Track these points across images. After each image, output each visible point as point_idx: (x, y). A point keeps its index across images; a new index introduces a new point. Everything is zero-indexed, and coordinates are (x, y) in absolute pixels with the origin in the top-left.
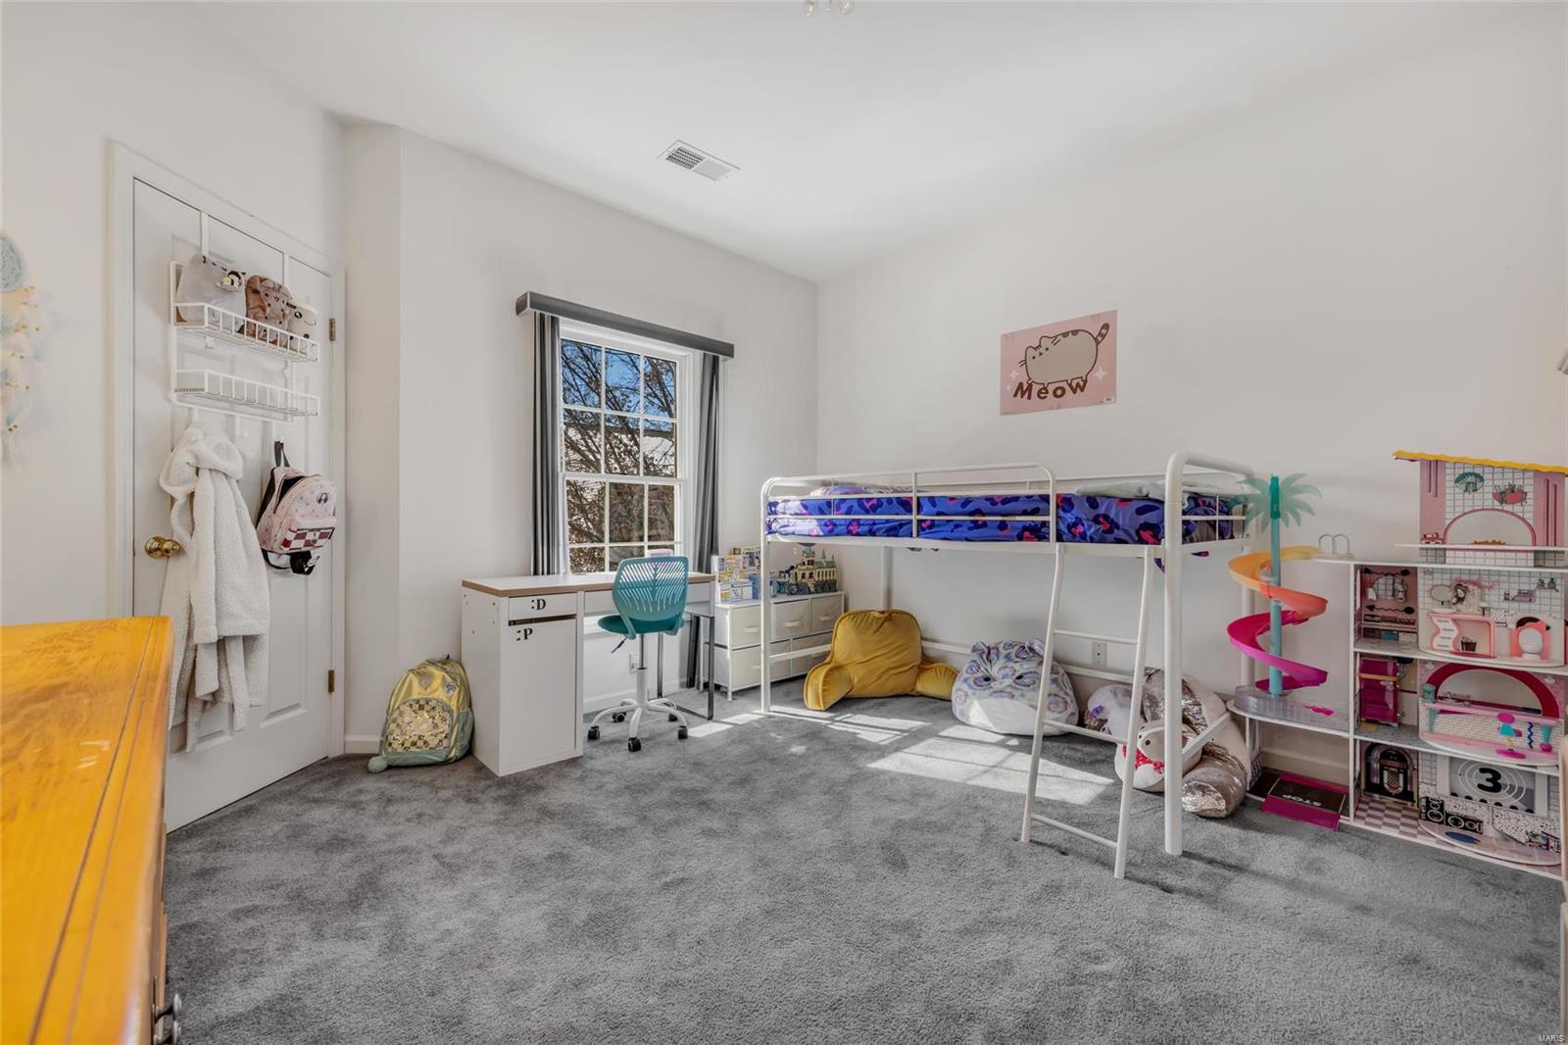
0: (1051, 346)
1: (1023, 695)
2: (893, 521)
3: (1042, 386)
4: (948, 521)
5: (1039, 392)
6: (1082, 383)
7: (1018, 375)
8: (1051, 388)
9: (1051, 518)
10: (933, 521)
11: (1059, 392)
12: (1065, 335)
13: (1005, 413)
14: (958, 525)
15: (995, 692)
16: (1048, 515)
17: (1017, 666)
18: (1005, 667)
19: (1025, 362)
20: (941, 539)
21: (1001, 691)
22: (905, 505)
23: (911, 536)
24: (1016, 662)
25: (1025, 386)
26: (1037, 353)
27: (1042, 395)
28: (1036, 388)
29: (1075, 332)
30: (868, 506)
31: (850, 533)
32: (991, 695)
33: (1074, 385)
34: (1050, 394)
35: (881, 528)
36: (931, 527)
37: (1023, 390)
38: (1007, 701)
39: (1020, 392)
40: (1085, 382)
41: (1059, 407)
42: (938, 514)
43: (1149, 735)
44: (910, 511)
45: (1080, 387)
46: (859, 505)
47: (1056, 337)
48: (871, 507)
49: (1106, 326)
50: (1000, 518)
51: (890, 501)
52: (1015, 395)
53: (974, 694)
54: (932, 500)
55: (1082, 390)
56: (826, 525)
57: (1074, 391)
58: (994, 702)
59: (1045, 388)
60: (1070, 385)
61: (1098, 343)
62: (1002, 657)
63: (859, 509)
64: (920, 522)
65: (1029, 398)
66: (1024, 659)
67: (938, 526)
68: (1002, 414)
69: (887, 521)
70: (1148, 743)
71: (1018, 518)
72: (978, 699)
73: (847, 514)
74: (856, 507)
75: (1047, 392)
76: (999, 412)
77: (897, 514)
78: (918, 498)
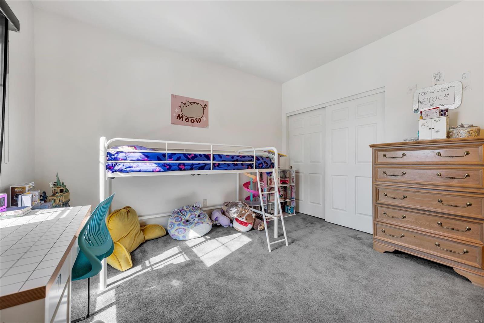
0: (190, 105)
1: (204, 221)
2: (202, 163)
3: (187, 118)
4: (225, 163)
5: (186, 119)
6: (199, 120)
7: (178, 111)
8: (190, 119)
9: (254, 162)
10: (219, 163)
11: (193, 121)
12: (194, 103)
13: (173, 124)
14: (229, 165)
15: (196, 224)
16: (253, 161)
17: (196, 213)
18: (192, 215)
19: (180, 107)
20: (224, 170)
21: (198, 223)
22: (207, 157)
23: (210, 169)
24: (195, 212)
25: (181, 116)
26: (185, 106)
27: (187, 120)
28: (185, 118)
29: (197, 104)
30: (190, 157)
31: (180, 169)
32: (195, 225)
33: (197, 120)
34: (190, 121)
35: (196, 167)
36: (218, 166)
37: (180, 117)
38: (201, 225)
39: (179, 117)
40: (201, 120)
41: (192, 126)
42: (223, 161)
43: (246, 217)
44: (209, 159)
45: (199, 121)
46: (185, 156)
47: (191, 103)
48: (191, 157)
49: (206, 105)
50: (241, 162)
51: (200, 155)
52: (177, 118)
53: (188, 227)
54: (220, 156)
55: (200, 122)
56: (164, 166)
57: (197, 122)
58: (197, 227)
59: (188, 119)
60: (196, 120)
61: (204, 109)
62: (188, 212)
63: (185, 158)
64: (214, 164)
65: (182, 120)
66: (196, 210)
67: (221, 165)
68: (172, 124)
69: (199, 164)
70: (247, 219)
71: (247, 162)
72: (191, 228)
73: (177, 160)
74: (183, 157)
75: (188, 120)
76: (171, 123)
77: (204, 161)
78: (213, 155)
